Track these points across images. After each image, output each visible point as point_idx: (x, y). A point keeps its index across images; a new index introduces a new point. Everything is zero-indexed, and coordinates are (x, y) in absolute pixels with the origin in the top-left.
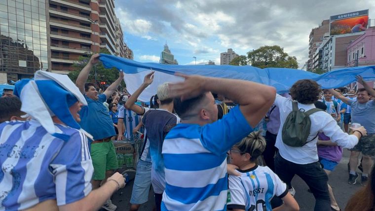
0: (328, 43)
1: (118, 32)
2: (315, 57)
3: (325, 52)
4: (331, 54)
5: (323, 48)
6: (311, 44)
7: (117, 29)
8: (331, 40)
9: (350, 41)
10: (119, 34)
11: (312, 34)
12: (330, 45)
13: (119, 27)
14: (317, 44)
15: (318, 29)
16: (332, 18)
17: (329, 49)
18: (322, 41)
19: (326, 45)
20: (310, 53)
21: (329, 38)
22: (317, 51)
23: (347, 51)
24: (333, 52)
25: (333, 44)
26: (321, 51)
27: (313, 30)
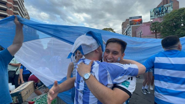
0: (129, 28)
1: (27, 16)
2: (125, 34)
3: (128, 32)
4: (130, 33)
6: (122, 28)
8: (130, 27)
9: (136, 28)
11: (123, 24)
12: (130, 29)
13: (27, 14)
14: (125, 28)
15: (124, 22)
17: (130, 31)
18: (127, 27)
19: (128, 29)
20: (122, 32)
22: (125, 32)
23: (136, 32)
24: (131, 32)
25: (131, 29)
27: (123, 23)
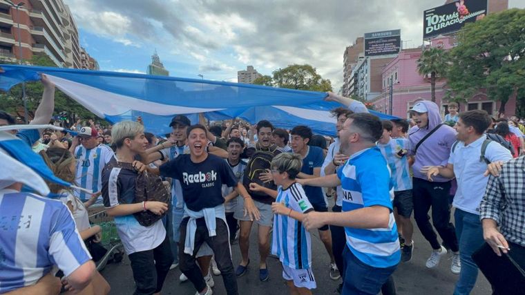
0: (363, 65)
1: (69, 27)
2: (351, 81)
3: (361, 76)
4: (366, 78)
5: (358, 71)
6: (345, 65)
7: (66, 23)
8: (366, 61)
9: (384, 64)
10: (70, 31)
11: (347, 53)
12: (365, 68)
13: (69, 20)
14: (352, 65)
15: (352, 47)
16: (367, 35)
17: (365, 72)
18: (357, 62)
19: (361, 68)
20: (345, 76)
21: (364, 59)
22: (353, 75)
23: (381, 76)
24: (368, 75)
25: (368, 67)
26: (356, 75)
27: (347, 48)
